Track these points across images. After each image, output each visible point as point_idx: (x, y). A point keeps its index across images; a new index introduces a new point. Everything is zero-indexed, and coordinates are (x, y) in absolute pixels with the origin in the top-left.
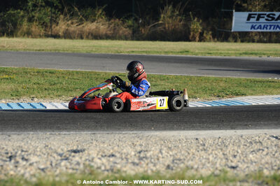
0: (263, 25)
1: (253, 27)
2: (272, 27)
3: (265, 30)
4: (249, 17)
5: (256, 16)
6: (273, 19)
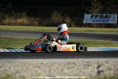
0: (98, 20)
1: (93, 21)
2: (102, 21)
3: (99, 23)
4: (92, 17)
5: (95, 16)
6: (103, 17)
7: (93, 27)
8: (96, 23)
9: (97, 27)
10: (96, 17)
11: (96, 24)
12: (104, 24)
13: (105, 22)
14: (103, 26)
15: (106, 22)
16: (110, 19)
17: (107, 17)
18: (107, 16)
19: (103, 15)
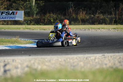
3: (5, 19)
5: (1, 13)
6: (9, 14)
11: (2, 21)
13: (11, 19)
14: (9, 23)
15: (12, 18)
16: (17, 15)
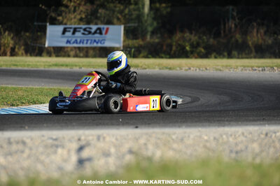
0: (79, 40)
1: (68, 42)
2: (89, 42)
3: (81, 45)
4: (65, 31)
5: (72, 30)
6: (90, 33)
7: (69, 56)
8: (75, 45)
9: (76, 56)
10: (74, 33)
11: (75, 48)
12: (94, 49)
13: (95, 45)
14: (91, 52)
15: (97, 43)
16: (108, 36)
17: (99, 31)
18: (99, 29)
19: (91, 28)
